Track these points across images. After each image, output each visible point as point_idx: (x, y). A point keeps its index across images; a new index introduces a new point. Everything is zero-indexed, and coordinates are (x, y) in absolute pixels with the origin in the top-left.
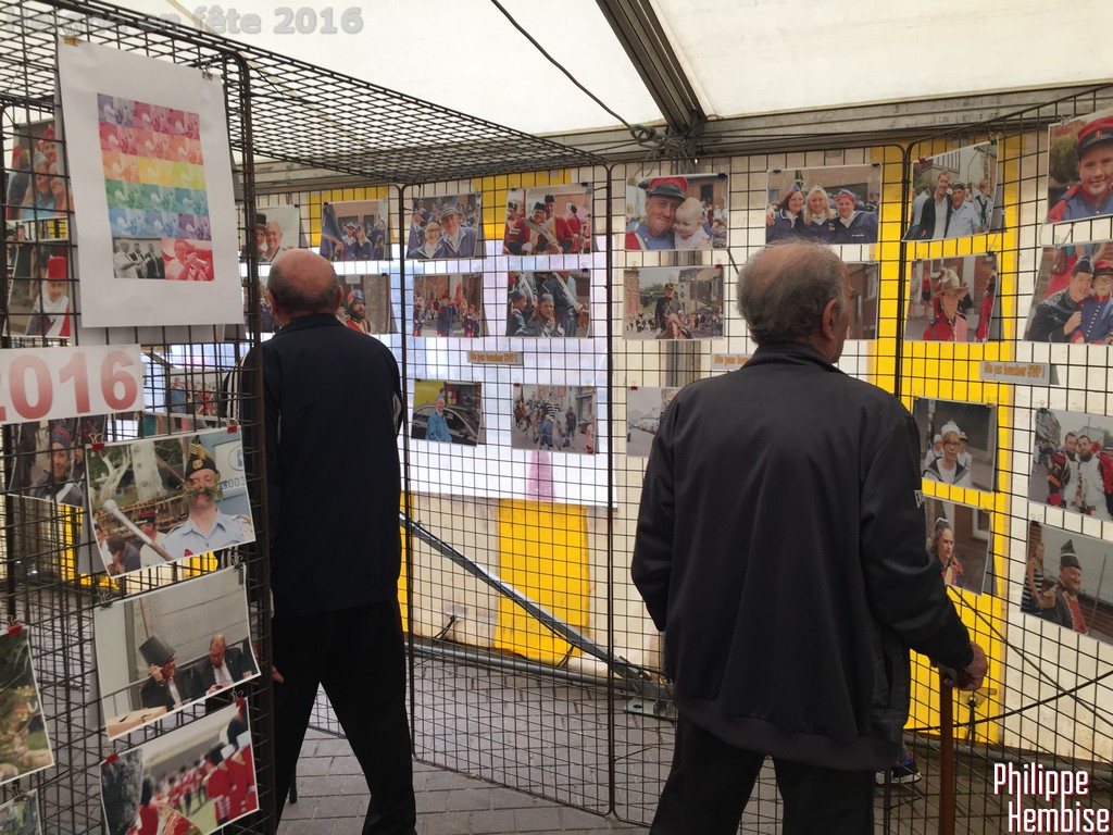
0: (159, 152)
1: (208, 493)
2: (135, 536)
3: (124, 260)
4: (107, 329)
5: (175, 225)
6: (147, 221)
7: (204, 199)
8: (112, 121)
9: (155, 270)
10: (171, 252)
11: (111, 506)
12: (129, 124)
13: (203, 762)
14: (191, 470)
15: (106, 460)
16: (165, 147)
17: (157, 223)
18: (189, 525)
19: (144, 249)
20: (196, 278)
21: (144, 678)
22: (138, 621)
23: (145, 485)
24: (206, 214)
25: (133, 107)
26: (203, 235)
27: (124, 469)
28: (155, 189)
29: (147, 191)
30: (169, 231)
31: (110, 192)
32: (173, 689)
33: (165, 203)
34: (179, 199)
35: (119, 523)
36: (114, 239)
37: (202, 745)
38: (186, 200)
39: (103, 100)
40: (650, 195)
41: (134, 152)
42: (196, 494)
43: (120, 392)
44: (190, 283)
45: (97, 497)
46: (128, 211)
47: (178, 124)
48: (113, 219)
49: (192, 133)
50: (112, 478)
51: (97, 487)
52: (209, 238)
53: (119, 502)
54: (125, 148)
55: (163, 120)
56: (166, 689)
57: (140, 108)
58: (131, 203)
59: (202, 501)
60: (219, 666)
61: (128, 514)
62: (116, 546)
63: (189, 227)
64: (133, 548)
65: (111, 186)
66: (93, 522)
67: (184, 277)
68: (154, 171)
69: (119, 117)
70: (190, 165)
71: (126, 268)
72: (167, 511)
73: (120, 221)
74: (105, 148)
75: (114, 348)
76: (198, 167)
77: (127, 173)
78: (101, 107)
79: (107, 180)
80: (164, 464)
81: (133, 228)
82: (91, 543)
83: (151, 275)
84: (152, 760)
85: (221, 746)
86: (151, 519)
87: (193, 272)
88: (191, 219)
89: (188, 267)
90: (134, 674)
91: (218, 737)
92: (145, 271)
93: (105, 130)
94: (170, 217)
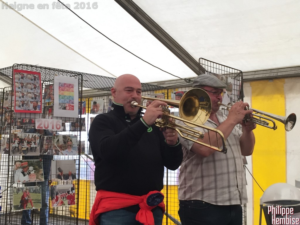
0: (67, 91)
1: (71, 146)
2: (58, 150)
3: (60, 106)
4: (57, 117)
5: (69, 102)
6: (64, 101)
7: (73, 97)
8: (61, 86)
9: (65, 108)
10: (67, 106)
11: (55, 144)
12: (63, 86)
13: (66, 193)
14: (68, 141)
15: (55, 137)
16: (68, 89)
17: (66, 101)
18: (67, 150)
19: (63, 105)
20: (71, 110)
21: (58, 174)
22: (58, 164)
23: (61, 142)
24: (74, 100)
25: (64, 84)
26: (73, 103)
27: (58, 139)
28: (66, 96)
29: (65, 96)
30: (67, 102)
31: (59, 97)
32: (62, 177)
33: (67, 98)
34: (69, 97)
35: (56, 148)
36: (59, 103)
37: (66, 189)
38: (70, 98)
39: (60, 83)
40: (176, 95)
41: (63, 91)
42: (68, 145)
43: (58, 127)
44: (70, 111)
45: (54, 143)
46: (62, 99)
47: (70, 86)
48: (59, 101)
49: (73, 87)
50: (56, 140)
51: (54, 141)
52: (74, 104)
53: (57, 144)
54: (62, 90)
55: (68, 86)
56: (61, 177)
57: (65, 84)
58: (62, 98)
59: (69, 147)
60: (70, 176)
61: (58, 146)
62: (56, 151)
63: (71, 102)
64: (58, 152)
65: (60, 96)
66: (53, 146)
67: (69, 110)
68: (66, 93)
69: (62, 86)
70: (72, 92)
71: (60, 108)
72: (64, 147)
73: (60, 101)
74: (59, 90)
75: (58, 120)
76: (73, 92)
77: (62, 94)
78: (59, 84)
79: (59, 95)
80: (64, 139)
81: (62, 102)
82: (52, 150)
83: (64, 109)
84: (58, 188)
85: (70, 191)
86: (61, 148)
87: (71, 109)
88: (71, 101)
89: (70, 108)
90: (56, 173)
91: (69, 189)
92: (63, 109)
93: (60, 87)
94: (68, 100)
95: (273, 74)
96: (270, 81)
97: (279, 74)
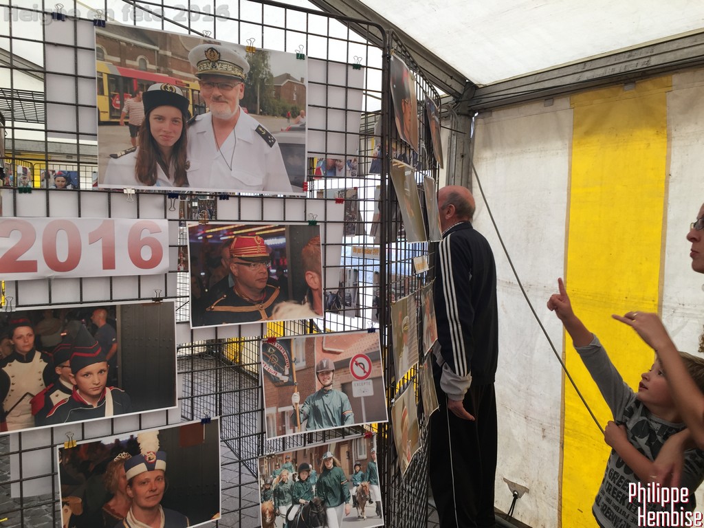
95: (635, 62)
96: (626, 87)
97: (655, 61)
